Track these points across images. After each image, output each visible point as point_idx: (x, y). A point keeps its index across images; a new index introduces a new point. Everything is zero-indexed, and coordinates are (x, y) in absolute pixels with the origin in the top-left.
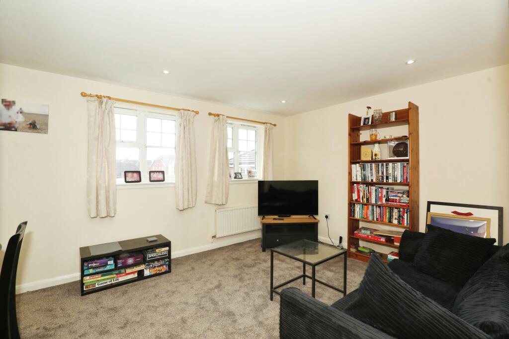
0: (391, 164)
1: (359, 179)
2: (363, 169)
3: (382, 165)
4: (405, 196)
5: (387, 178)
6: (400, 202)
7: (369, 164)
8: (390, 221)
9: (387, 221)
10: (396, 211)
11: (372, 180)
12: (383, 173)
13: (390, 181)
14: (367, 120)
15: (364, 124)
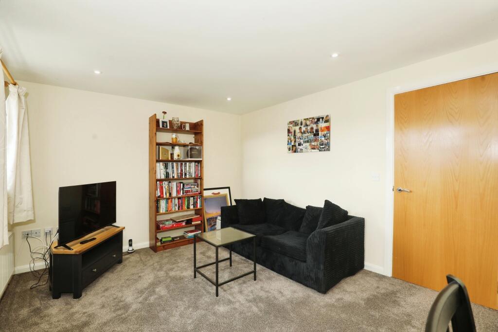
0: (188, 163)
1: (163, 177)
2: (166, 167)
3: (182, 164)
4: (196, 187)
5: (186, 174)
6: (192, 192)
7: (171, 163)
8: (188, 208)
9: (186, 207)
10: (192, 199)
11: (173, 177)
12: (182, 170)
13: (188, 176)
14: (165, 124)
15: (163, 126)
